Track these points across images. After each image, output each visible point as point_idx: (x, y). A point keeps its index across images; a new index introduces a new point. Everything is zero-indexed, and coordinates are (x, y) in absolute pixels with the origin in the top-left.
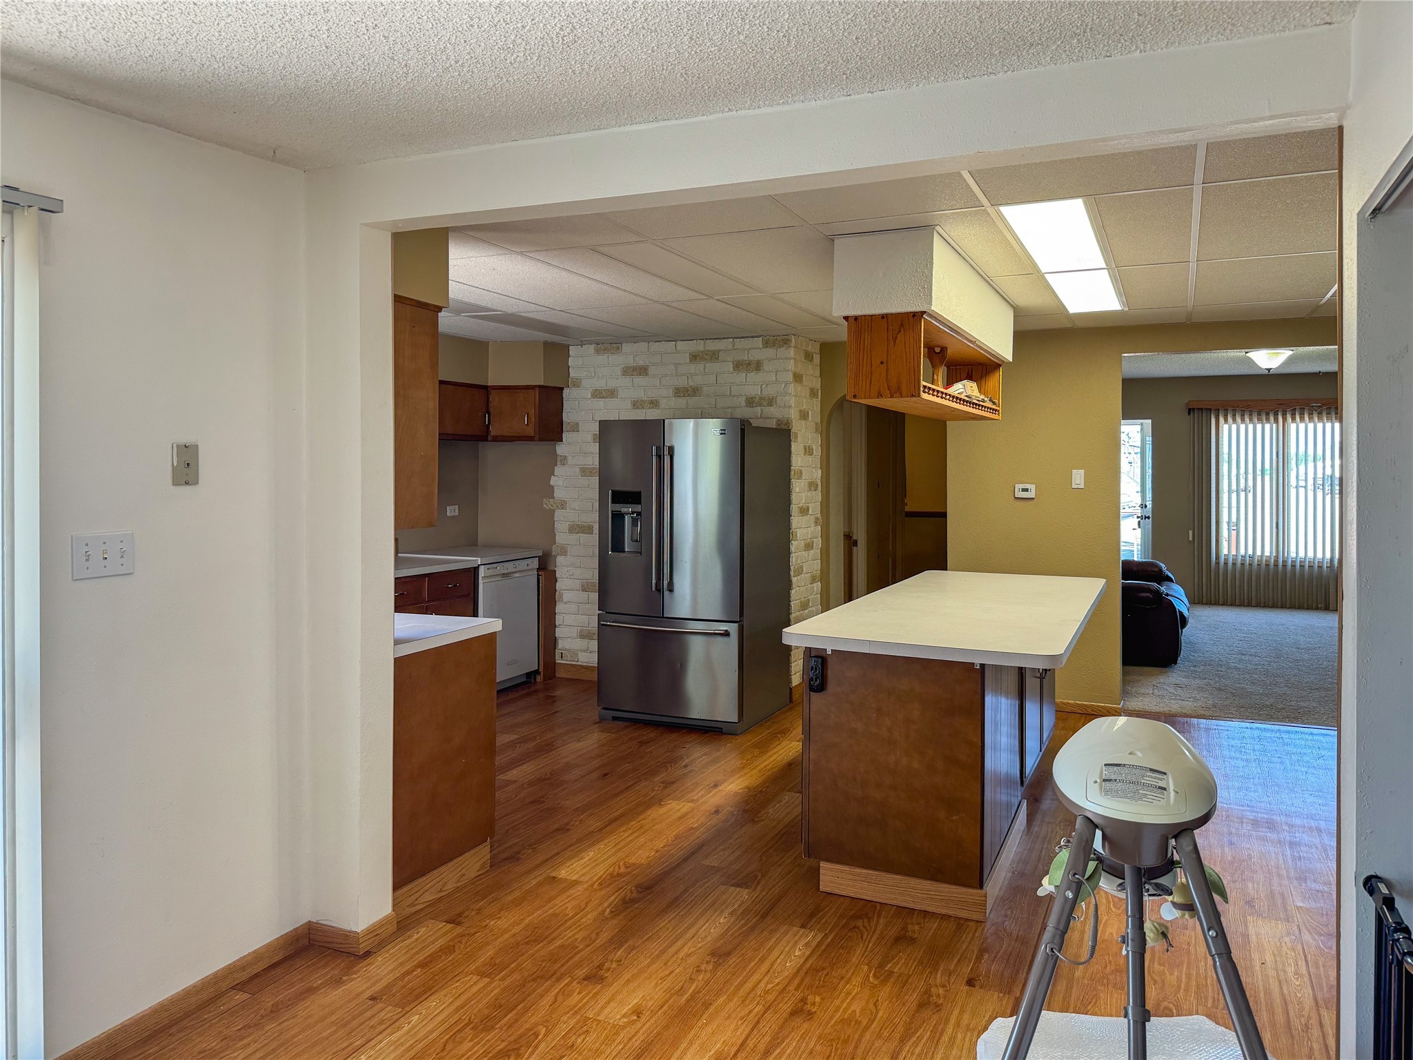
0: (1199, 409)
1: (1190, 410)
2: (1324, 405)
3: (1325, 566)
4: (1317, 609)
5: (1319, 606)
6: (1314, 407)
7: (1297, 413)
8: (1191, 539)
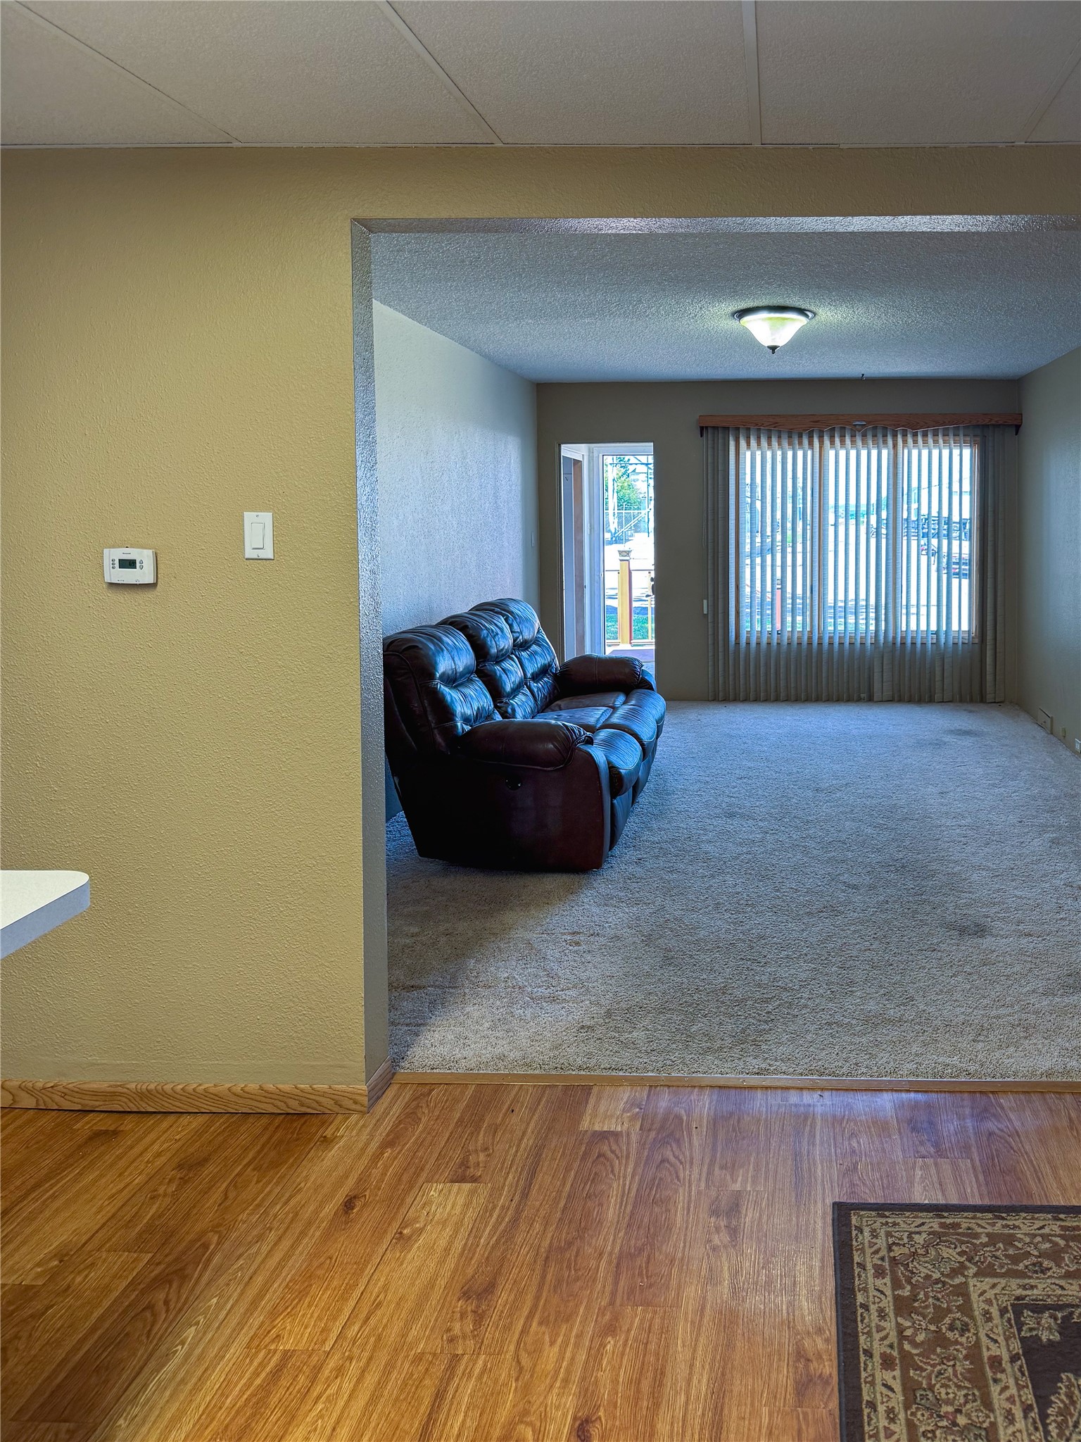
0: (714, 428)
1: (702, 429)
2: (869, 423)
3: (869, 642)
4: (859, 700)
5: (862, 695)
6: (857, 427)
7: (836, 435)
8: (705, 612)
